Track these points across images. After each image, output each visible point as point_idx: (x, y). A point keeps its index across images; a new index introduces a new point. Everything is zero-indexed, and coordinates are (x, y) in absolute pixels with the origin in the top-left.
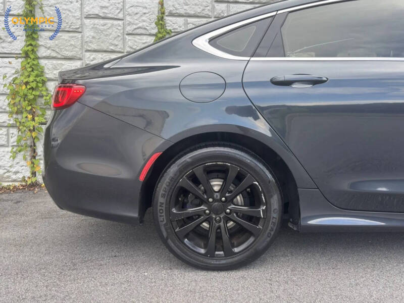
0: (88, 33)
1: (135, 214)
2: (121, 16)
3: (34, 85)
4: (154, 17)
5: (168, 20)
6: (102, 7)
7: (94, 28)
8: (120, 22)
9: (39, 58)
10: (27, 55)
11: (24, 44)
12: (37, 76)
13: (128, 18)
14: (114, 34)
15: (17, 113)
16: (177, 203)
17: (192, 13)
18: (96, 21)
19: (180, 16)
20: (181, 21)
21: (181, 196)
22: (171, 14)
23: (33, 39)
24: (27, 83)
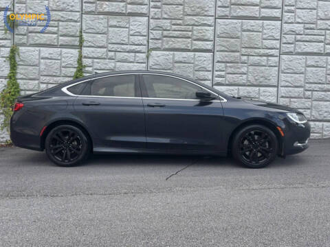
0: (42, 67)
1: (39, 147)
2: (59, 58)
3: (13, 93)
4: (76, 59)
5: (84, 60)
6: (50, 54)
7: (46, 64)
8: (59, 61)
9: (17, 79)
10: (10, 78)
11: (9, 72)
12: (15, 88)
13: (63, 59)
14: (56, 68)
15: (4, 107)
16: (52, 144)
17: (96, 56)
18: (47, 61)
19: (90, 58)
20: (90, 60)
21: (54, 141)
22: (85, 57)
23: (14, 70)
24: (10, 92)
